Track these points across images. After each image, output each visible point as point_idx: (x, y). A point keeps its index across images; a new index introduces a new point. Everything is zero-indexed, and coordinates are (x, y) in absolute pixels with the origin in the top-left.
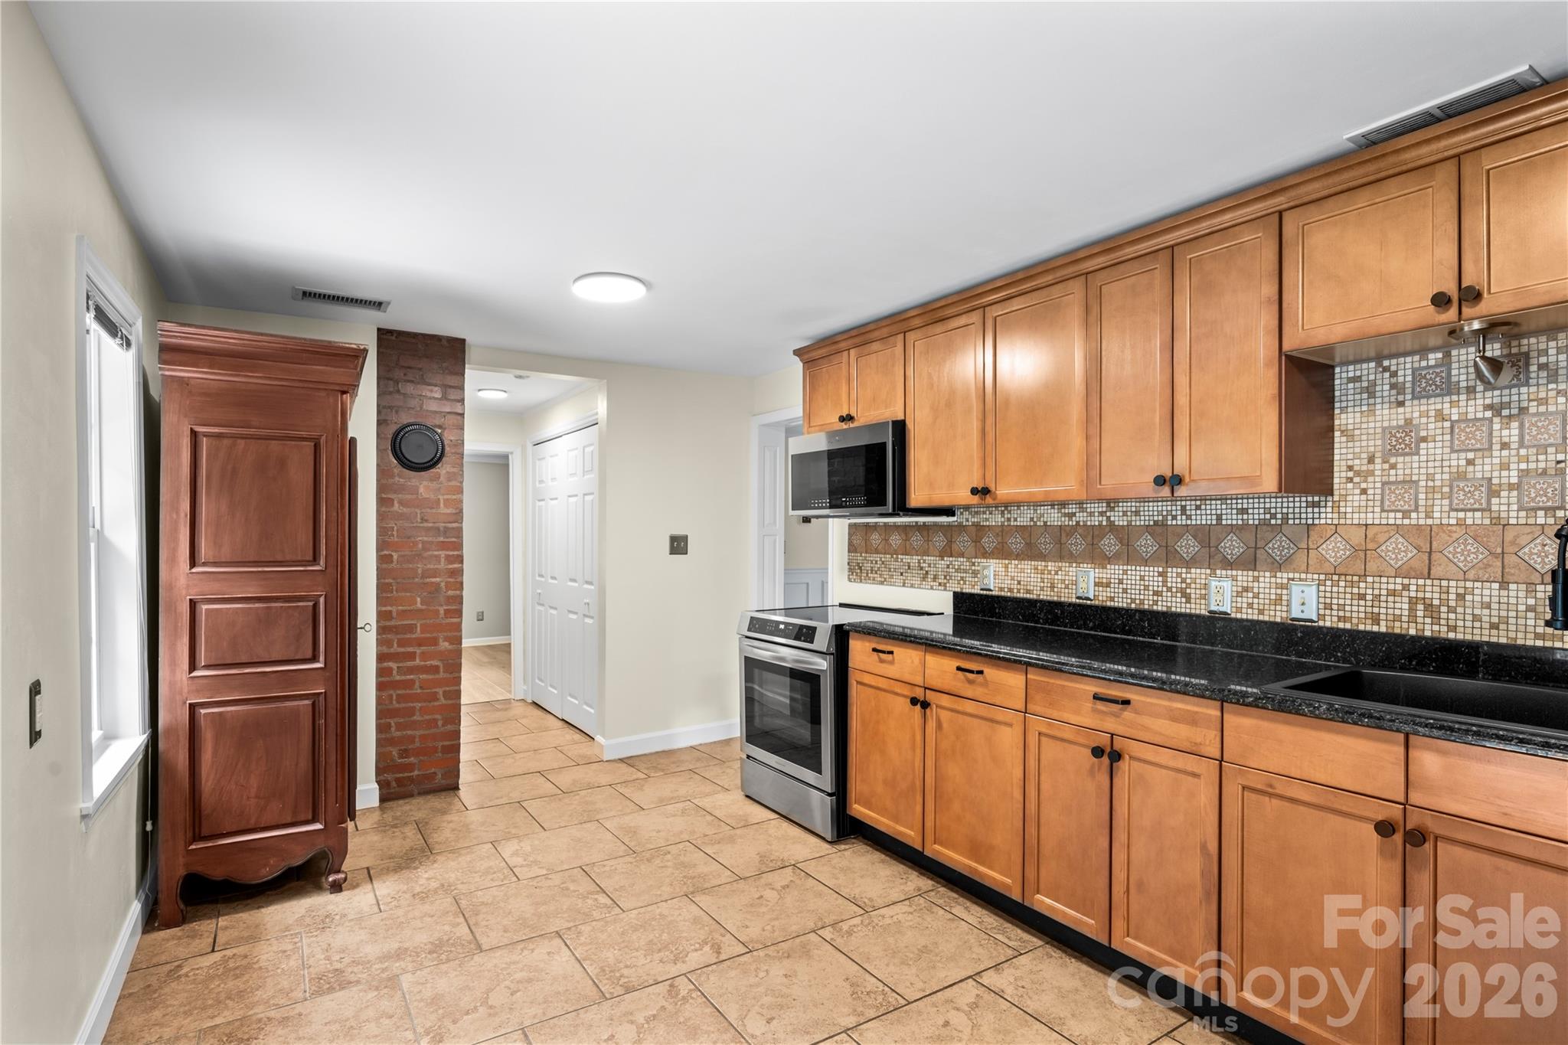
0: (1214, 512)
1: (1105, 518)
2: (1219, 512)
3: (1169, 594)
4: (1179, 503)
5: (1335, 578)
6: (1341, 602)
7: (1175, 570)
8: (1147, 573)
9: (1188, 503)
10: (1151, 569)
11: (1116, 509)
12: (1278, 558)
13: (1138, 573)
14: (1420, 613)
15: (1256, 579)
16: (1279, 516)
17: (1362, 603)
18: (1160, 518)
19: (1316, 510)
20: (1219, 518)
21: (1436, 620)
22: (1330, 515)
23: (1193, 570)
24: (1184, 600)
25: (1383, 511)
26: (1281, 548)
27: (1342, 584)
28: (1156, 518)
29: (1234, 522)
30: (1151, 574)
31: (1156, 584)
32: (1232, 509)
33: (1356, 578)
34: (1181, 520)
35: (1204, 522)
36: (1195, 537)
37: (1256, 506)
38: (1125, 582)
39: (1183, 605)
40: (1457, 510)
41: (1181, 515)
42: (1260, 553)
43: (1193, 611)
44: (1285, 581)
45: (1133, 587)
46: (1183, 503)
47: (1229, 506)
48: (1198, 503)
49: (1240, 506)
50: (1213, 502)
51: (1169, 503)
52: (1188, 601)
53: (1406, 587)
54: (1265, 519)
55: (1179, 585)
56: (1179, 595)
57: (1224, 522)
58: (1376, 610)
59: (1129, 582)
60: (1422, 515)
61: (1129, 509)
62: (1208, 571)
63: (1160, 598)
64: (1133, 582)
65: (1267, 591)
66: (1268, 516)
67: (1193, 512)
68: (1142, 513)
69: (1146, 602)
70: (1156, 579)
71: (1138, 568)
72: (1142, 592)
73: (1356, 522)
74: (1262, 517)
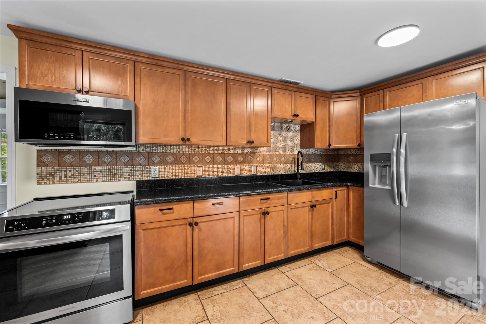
0: (236, 150)
1: (206, 151)
2: (237, 150)
3: (226, 172)
4: (228, 148)
5: (259, 165)
6: (260, 170)
7: (227, 165)
8: (219, 167)
9: (230, 148)
10: (221, 165)
11: (210, 148)
12: (250, 161)
13: (217, 167)
14: (271, 170)
15: (245, 166)
16: (250, 152)
17: (263, 169)
18: (223, 151)
19: (256, 151)
20: (237, 152)
21: (273, 171)
22: (258, 152)
23: (232, 165)
24: (229, 173)
25: (266, 151)
26: (250, 159)
27: (260, 166)
28: (222, 151)
29: (241, 153)
30: (221, 167)
31: (222, 169)
32: (240, 150)
33: (262, 165)
34: (229, 152)
35: (234, 153)
36: (232, 157)
37: (245, 149)
38: (213, 170)
39: (229, 174)
40: (276, 152)
41: (229, 151)
42: (246, 161)
43: (232, 176)
44: (251, 166)
45: (216, 171)
46: (229, 148)
47: (240, 149)
48: (233, 148)
49: (242, 149)
50: (236, 148)
51: (225, 147)
52: (230, 173)
53: (269, 166)
54: (247, 152)
55: (228, 169)
56: (228, 172)
57: (239, 153)
58: (265, 171)
59: (214, 169)
60: (271, 152)
61: (214, 149)
62: (235, 165)
63: (223, 173)
64: (216, 169)
65: (248, 169)
66: (248, 152)
67: (231, 150)
68: (218, 150)
69: (219, 175)
70: (222, 168)
71: (217, 165)
72: (218, 172)
73: (262, 153)
74: (246, 152)
